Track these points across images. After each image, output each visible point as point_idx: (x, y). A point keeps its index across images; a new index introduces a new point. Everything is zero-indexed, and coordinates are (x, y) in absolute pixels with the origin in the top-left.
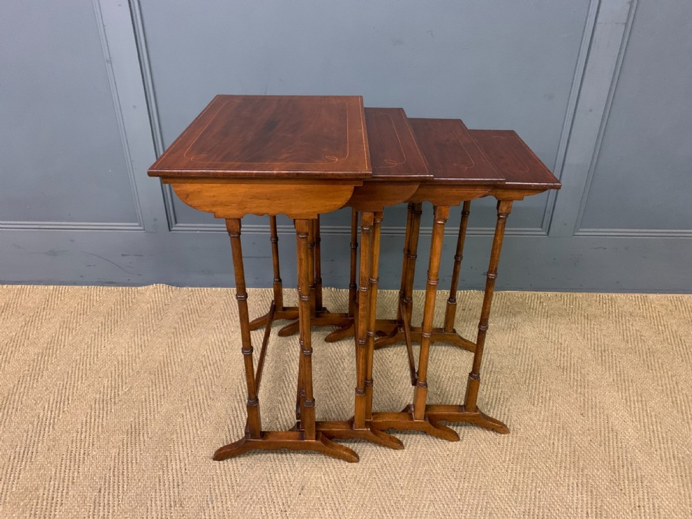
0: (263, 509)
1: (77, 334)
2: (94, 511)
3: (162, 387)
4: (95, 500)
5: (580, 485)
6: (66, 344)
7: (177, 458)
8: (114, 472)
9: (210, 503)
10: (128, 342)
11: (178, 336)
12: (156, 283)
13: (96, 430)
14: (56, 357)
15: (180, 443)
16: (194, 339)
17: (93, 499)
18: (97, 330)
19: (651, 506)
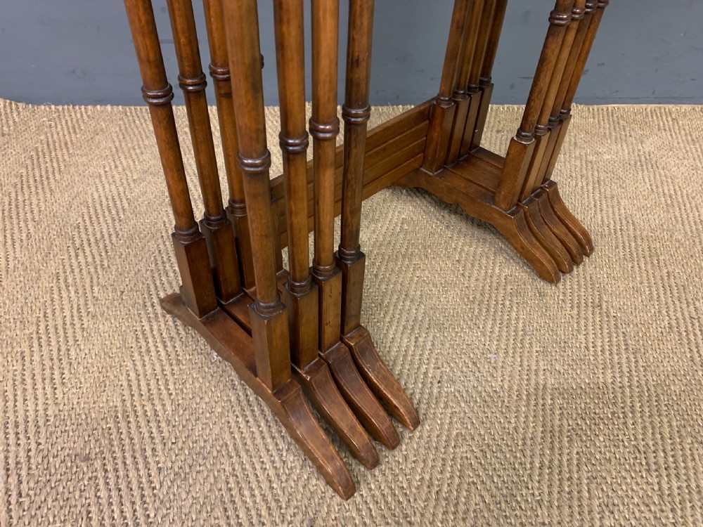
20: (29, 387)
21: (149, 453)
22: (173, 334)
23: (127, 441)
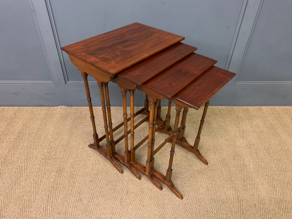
0: (113, 201)
1: (30, 129)
2: (47, 204)
3: (68, 152)
4: (47, 200)
5: (232, 187)
6: (26, 134)
7: (78, 182)
8: (53, 188)
9: (92, 200)
10: (52, 132)
11: (73, 129)
12: (61, 105)
13: (44, 171)
14: (23, 140)
15: (78, 176)
16: (80, 130)
17: (46, 199)
18: (38, 127)
19: (257, 194)
20: (80, 169)
21: (101, 181)
22: (104, 160)
23: (98, 179)
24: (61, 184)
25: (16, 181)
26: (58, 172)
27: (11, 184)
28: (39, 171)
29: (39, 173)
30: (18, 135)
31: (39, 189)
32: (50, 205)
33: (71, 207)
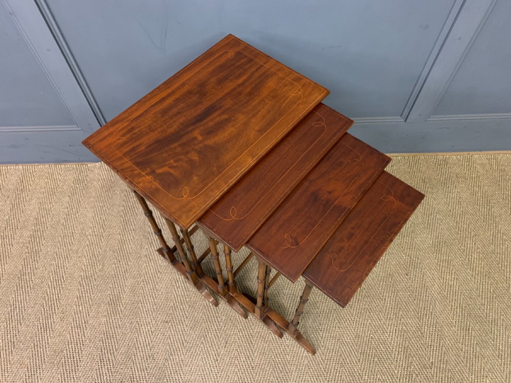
0: (204, 359)
1: (53, 216)
2: (101, 365)
3: (124, 263)
4: (100, 357)
6: (48, 226)
7: (145, 323)
9: (171, 356)
10: (92, 222)
11: (127, 214)
14: (44, 239)
15: (145, 311)
18: (66, 210)
20: (147, 299)
24: (118, 327)
25: (46, 323)
26: (112, 304)
27: (39, 328)
28: (80, 303)
29: (81, 307)
30: (33, 228)
31: (85, 337)
32: (106, 367)
33: (139, 369)
